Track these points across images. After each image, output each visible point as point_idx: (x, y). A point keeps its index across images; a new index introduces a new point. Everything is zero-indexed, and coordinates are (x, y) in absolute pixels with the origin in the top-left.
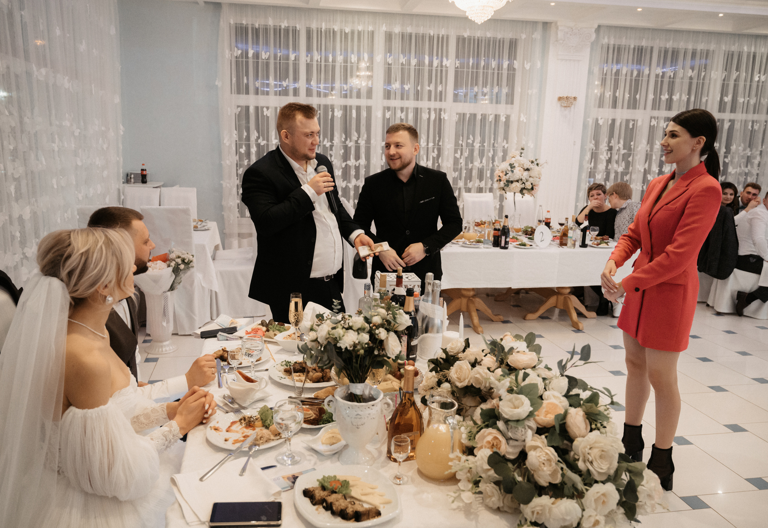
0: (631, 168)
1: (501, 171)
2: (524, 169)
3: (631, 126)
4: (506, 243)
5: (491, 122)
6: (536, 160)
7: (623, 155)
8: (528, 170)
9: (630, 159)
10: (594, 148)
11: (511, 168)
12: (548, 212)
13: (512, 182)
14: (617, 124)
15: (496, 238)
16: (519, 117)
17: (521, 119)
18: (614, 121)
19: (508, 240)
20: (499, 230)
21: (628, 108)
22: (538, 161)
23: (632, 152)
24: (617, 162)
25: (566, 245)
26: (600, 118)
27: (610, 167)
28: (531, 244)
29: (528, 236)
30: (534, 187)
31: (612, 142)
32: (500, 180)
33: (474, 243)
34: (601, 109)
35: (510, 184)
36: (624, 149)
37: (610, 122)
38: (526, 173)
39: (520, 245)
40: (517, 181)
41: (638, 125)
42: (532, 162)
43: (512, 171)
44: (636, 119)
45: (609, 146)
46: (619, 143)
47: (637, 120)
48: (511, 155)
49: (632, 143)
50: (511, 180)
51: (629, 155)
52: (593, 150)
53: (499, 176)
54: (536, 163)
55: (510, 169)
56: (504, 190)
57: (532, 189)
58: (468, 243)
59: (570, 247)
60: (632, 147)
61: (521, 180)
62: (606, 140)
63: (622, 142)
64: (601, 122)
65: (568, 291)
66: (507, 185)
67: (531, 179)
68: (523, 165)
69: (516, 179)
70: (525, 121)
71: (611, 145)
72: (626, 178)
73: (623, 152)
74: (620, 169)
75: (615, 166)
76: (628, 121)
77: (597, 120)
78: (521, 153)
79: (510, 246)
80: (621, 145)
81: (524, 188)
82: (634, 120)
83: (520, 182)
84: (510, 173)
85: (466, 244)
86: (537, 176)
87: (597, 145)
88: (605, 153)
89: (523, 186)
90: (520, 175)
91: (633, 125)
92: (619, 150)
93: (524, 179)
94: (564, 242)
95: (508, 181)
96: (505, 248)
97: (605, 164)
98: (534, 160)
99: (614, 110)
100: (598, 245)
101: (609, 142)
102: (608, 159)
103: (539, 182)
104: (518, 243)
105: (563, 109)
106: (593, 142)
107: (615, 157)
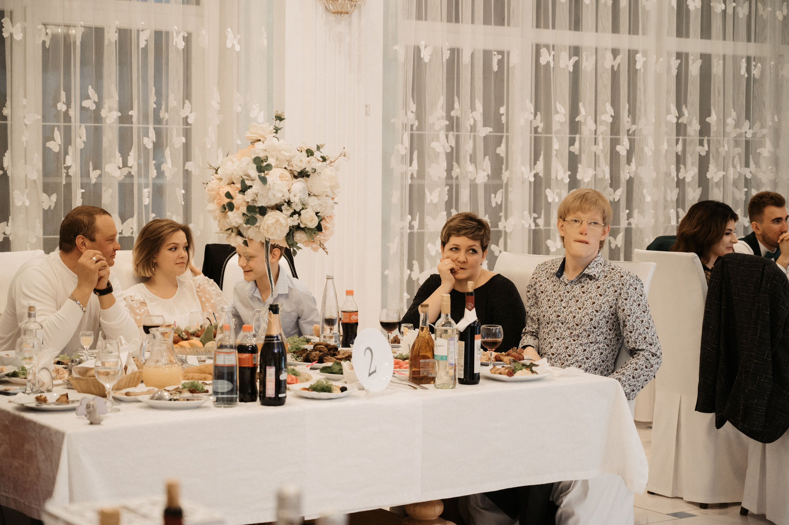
0: (505, 175)
1: (225, 181)
2: (291, 172)
3: (495, 68)
4: (280, 386)
5: (145, 50)
6: (318, 148)
7: (485, 138)
8: (303, 174)
9: (501, 150)
10: (416, 124)
11: (260, 169)
12: (350, 293)
13: (263, 211)
14: (466, 59)
15: (248, 373)
16: (223, 38)
17: (229, 45)
18: (455, 53)
19: (283, 376)
20: (254, 350)
21: (486, 22)
22: (324, 152)
23: (505, 134)
24: (473, 159)
25: (430, 380)
26: (422, 44)
27: (456, 171)
28: (341, 384)
29: (315, 365)
30: (323, 223)
31: (456, 105)
32: (231, 207)
33: (187, 394)
34: (422, 23)
35: (258, 216)
36: (485, 125)
37: (447, 55)
38: (299, 185)
39: (314, 389)
40: (278, 208)
41: (511, 65)
42: (310, 153)
43: (264, 180)
44: (505, 49)
45: (449, 118)
46: (473, 108)
47: (508, 53)
48: (248, 134)
49: (502, 110)
50: (259, 204)
51: (498, 141)
52: (412, 126)
53: (228, 195)
54: (317, 154)
55: (254, 173)
56: (240, 234)
57: (319, 228)
58: (166, 395)
59: (443, 386)
60: (504, 119)
61: (289, 203)
62: (442, 101)
63: (479, 106)
64: (426, 55)
65: (439, 510)
66: (250, 221)
67: (312, 202)
68: (289, 162)
69: (273, 203)
70: (238, 48)
71: (453, 114)
72: (497, 199)
73: (484, 131)
74: (482, 178)
75: (470, 168)
76: (487, 55)
77: (417, 50)
78: (277, 130)
79: (289, 395)
80: (478, 114)
81: (298, 228)
82: (501, 53)
83: (287, 211)
84: (257, 187)
85: (160, 398)
86: (329, 193)
87: (420, 115)
88: (442, 135)
89: (295, 221)
90: (286, 190)
91: (500, 63)
92: (473, 128)
93: (295, 200)
94: (423, 373)
95: (251, 208)
96: (278, 401)
97: (444, 165)
98: (314, 149)
99: (453, 25)
100: (511, 373)
101: (450, 106)
102: (449, 150)
103: (332, 208)
104: (307, 385)
105: (332, 18)
106: (413, 107)
107: (467, 147)
